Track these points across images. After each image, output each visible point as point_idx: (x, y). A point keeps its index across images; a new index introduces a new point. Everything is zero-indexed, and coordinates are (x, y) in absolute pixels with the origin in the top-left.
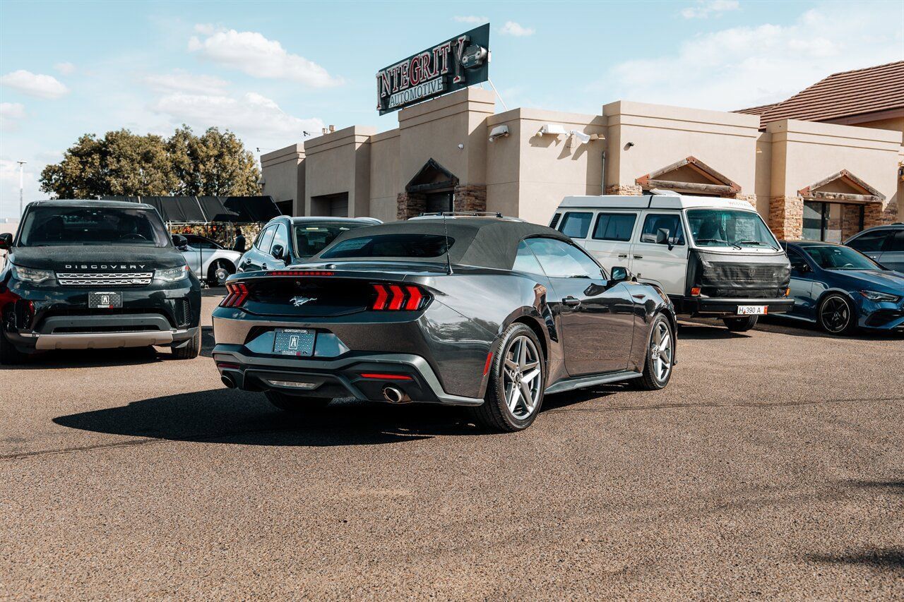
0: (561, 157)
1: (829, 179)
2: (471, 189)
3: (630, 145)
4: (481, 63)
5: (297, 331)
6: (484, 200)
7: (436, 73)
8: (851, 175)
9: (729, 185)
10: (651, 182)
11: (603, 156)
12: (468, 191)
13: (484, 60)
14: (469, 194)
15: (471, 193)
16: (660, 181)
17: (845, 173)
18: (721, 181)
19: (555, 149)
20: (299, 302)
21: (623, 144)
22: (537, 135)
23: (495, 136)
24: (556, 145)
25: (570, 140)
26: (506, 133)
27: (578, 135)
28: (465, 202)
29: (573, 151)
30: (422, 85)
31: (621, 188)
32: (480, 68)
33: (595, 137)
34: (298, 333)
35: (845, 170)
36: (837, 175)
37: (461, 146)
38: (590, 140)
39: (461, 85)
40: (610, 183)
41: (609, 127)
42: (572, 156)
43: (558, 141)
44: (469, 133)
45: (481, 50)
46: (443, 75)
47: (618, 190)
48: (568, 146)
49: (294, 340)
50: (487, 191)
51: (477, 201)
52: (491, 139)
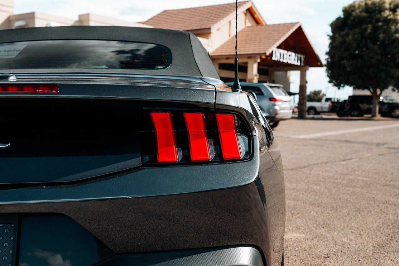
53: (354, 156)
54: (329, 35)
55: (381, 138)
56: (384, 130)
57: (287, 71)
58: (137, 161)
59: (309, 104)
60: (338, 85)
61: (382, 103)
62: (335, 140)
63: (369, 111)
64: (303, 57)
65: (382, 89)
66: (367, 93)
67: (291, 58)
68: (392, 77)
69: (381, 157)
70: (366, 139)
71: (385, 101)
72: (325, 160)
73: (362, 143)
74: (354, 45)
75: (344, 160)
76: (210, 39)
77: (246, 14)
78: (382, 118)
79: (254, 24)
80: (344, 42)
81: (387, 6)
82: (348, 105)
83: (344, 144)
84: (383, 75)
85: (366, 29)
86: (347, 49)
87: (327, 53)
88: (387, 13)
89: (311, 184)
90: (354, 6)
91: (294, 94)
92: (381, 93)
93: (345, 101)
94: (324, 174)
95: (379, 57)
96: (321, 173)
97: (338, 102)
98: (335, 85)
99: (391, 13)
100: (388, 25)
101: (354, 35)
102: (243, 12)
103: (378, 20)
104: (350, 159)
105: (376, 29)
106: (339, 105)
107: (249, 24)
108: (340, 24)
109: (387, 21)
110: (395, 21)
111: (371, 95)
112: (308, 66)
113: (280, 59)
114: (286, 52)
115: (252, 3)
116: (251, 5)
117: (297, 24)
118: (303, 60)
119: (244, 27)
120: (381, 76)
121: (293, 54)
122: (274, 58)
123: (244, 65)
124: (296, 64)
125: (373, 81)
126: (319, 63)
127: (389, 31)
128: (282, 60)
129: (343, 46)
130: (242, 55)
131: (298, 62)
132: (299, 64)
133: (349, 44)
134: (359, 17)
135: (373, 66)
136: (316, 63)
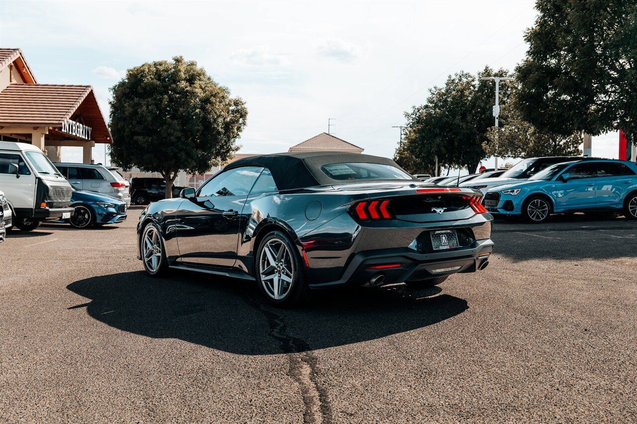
5: (444, 231)
20: (439, 211)
49: (444, 238)
54: (110, 103)
57: (57, 145)
64: (90, 129)
66: (157, 175)
77: (11, 68)
79: (21, 82)
80: (135, 113)
81: (183, 75)
82: (132, 191)
84: (183, 155)
85: (161, 100)
86: (140, 123)
88: (183, 84)
90: (143, 71)
92: (176, 176)
95: (179, 134)
99: (188, 84)
100: (186, 98)
101: (147, 105)
102: (9, 65)
103: (175, 91)
107: (14, 82)
109: (184, 93)
110: (193, 94)
111: (163, 177)
112: (94, 142)
113: (69, 131)
114: (74, 122)
115: (21, 54)
116: (19, 55)
117: (87, 88)
118: (90, 133)
119: (8, 84)
120: (182, 156)
121: (81, 125)
122: (63, 130)
123: (12, 137)
124: (84, 137)
125: (171, 162)
126: (108, 138)
127: (189, 105)
128: (70, 133)
129: (134, 118)
130: (25, 125)
131: (85, 136)
132: (86, 138)
133: (142, 116)
134: (152, 84)
135: (172, 144)
136: (105, 137)
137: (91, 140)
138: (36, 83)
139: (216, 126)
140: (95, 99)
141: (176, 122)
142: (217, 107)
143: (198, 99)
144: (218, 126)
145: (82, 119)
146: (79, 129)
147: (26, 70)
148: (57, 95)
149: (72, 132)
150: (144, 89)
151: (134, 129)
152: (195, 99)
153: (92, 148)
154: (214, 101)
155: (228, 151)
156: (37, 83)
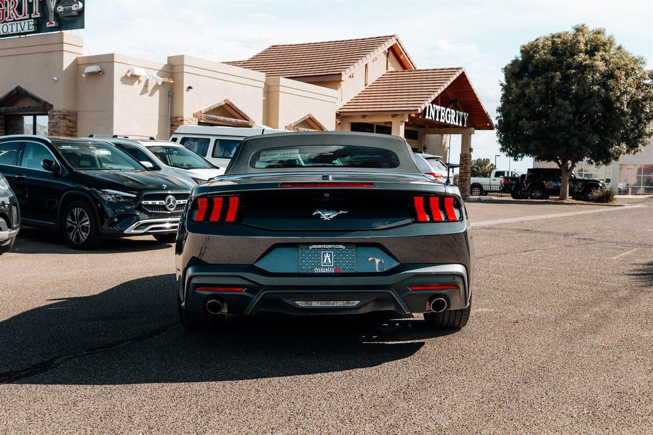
0: (142, 93)
1: (302, 119)
2: (66, 114)
3: (190, 88)
4: (77, 14)
5: (329, 246)
6: (76, 123)
7: (25, 15)
8: (313, 117)
9: (248, 120)
10: (203, 115)
11: (169, 95)
12: (63, 115)
13: (81, 12)
14: (64, 118)
15: (66, 117)
16: (209, 115)
17: (310, 116)
18: (243, 118)
19: (138, 87)
20: (327, 215)
21: (185, 87)
22: (126, 76)
23: (87, 73)
24: (139, 84)
25: (148, 81)
26: (100, 71)
27: (154, 78)
28: (61, 124)
29: (150, 89)
30: (8, 24)
31: (184, 119)
32: (75, 18)
33: (166, 80)
34: (332, 249)
35: (310, 114)
36: (305, 117)
37: (55, 78)
38: (163, 82)
39: (55, 29)
40: (175, 115)
41: (173, 73)
42: (149, 93)
43: (140, 82)
44: (64, 69)
45: (78, 4)
46: (34, 19)
47: (183, 121)
48: (146, 86)
49: (327, 256)
50: (78, 116)
51: (71, 124)
52: (84, 75)
53: (537, 247)
54: (501, 85)
55: (570, 228)
56: (575, 217)
57: (442, 134)
58: (409, 221)
59: (474, 180)
60: (515, 154)
61: (574, 180)
62: (513, 229)
63: (556, 191)
64: (466, 115)
65: (575, 161)
66: (553, 165)
67: (450, 116)
68: (588, 145)
69: (568, 248)
70: (551, 228)
71: (578, 177)
72: (502, 250)
73: (545, 232)
74: (537, 100)
75: (526, 251)
76: (339, 90)
77: (388, 55)
78: (574, 201)
79: (400, 69)
80: (523, 95)
81: (582, 46)
82: (527, 183)
83: (524, 234)
84: (575, 142)
85: (553, 78)
86: (527, 105)
87: (499, 110)
88: (581, 57)
89: (492, 273)
90: (537, 46)
91: (453, 167)
92: (573, 166)
93: (523, 176)
94: (504, 264)
95: (571, 117)
96: (501, 264)
97: (513, 178)
98: (510, 155)
99: (587, 56)
100: (583, 73)
101: (536, 85)
102: (384, 52)
103: (569, 67)
104: (531, 250)
105: (566, 78)
106: (514, 182)
107: (391, 69)
108: (517, 70)
109: (582, 68)
110: (592, 68)
111: (559, 168)
112: (473, 129)
113: (435, 117)
114: (443, 108)
115: (397, 40)
116: (395, 41)
117: (458, 70)
118: (466, 119)
119: (385, 72)
120: (573, 143)
121: (453, 111)
122: (427, 117)
123: (387, 126)
124: (457, 124)
125: (562, 150)
126: (488, 124)
127: (585, 81)
128: (437, 119)
129: (521, 101)
130: (384, 113)
131: (459, 122)
132: (461, 125)
133: (530, 98)
134: (544, 60)
135: (563, 128)
136: (485, 123)
137: (468, 127)
138: (415, 68)
139: (619, 106)
140: (467, 81)
141: (568, 103)
142: (622, 82)
143: (598, 74)
144: (622, 104)
145: (458, 104)
146: (449, 116)
147: (404, 56)
148: (425, 79)
149: (440, 118)
150: (536, 66)
151: (520, 113)
152: (594, 74)
153: (472, 135)
154: (619, 74)
155: (640, 136)
156: (417, 69)
